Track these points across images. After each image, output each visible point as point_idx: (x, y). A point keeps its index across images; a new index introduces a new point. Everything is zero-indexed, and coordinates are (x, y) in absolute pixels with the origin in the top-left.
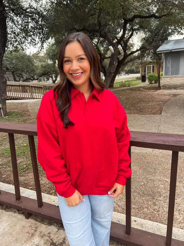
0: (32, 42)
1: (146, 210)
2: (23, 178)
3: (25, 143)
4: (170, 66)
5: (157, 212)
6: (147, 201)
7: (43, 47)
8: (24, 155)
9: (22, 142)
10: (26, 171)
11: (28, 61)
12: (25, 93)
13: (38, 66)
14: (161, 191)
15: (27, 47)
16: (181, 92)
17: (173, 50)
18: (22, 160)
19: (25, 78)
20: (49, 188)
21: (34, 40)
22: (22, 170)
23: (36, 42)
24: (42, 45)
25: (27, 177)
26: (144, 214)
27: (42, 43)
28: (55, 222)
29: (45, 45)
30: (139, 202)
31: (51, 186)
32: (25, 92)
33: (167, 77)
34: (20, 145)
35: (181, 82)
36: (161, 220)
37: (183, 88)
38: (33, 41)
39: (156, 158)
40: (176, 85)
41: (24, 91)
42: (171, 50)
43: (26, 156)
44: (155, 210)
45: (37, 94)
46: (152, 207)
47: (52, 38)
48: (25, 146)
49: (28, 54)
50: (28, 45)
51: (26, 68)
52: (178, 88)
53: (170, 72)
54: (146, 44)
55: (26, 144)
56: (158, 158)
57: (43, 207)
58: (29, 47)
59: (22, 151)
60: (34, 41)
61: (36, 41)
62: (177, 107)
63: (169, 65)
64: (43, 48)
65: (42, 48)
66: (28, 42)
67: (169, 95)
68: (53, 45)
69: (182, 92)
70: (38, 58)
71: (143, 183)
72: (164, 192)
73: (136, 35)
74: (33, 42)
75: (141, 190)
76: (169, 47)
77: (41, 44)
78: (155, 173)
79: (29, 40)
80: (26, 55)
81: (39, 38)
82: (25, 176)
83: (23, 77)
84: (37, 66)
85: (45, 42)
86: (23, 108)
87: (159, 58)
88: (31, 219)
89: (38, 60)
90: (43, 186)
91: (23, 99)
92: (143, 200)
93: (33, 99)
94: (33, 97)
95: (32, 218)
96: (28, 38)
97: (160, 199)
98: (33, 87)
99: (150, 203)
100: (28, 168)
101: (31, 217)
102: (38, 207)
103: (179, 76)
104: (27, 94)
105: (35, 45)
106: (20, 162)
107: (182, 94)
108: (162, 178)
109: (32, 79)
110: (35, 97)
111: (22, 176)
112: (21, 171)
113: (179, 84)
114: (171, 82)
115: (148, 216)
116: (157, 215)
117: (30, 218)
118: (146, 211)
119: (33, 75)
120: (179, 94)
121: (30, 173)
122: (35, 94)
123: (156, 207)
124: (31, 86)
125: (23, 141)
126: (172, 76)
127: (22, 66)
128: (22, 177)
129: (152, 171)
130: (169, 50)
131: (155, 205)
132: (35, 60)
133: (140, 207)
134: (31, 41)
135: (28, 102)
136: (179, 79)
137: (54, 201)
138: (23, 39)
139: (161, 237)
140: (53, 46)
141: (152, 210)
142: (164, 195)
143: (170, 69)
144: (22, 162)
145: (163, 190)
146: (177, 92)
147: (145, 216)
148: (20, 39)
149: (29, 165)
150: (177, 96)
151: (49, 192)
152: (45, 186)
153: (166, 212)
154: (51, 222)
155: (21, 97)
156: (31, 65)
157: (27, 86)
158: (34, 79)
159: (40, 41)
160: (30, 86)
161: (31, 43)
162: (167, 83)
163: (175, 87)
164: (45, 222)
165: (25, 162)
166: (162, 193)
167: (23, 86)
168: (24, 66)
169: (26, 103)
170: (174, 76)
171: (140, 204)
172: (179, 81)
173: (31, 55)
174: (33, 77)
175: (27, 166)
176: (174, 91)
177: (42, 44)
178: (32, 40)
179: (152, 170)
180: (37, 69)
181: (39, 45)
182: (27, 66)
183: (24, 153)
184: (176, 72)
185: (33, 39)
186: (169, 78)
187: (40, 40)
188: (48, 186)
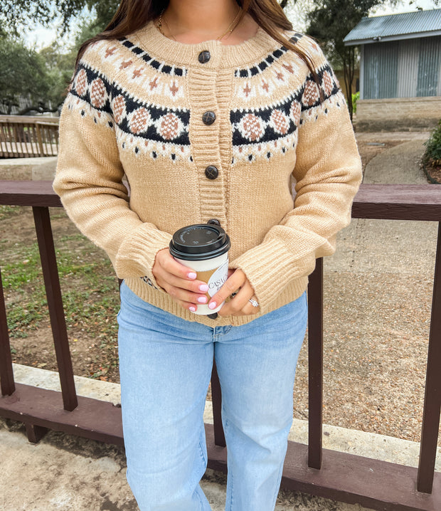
0: (39, 14)
1: (348, 405)
2: (21, 341)
3: (26, 259)
4: (376, 76)
5: (379, 410)
6: (350, 384)
7: (68, 26)
8: (23, 287)
9: (17, 256)
10: (28, 324)
11: (30, 64)
12: (23, 144)
13: (56, 78)
14: (382, 358)
15: (27, 28)
16: (403, 137)
17: (382, 38)
18: (18, 298)
19: (22, 107)
20: (91, 363)
21: (45, 10)
22: (17, 321)
23: (51, 15)
24: (64, 22)
25: (32, 339)
26: (344, 416)
27: (66, 16)
28: (111, 449)
29: (74, 22)
30: (330, 388)
31: (97, 359)
32: (23, 141)
33: (369, 103)
34: (13, 263)
35: (402, 113)
36: (391, 428)
37: (405, 128)
38: (41, 10)
39: (360, 281)
40: (391, 121)
41: (21, 138)
42: (378, 39)
43: (29, 288)
44: (370, 405)
45: (54, 146)
46: (363, 399)
47: (90, 9)
48: (25, 266)
49: (29, 49)
50: (30, 22)
51: (25, 80)
52: (394, 127)
53: (377, 91)
54: (320, 25)
55: (27, 261)
56: (366, 281)
57: (77, 409)
58: (33, 27)
59: (16, 277)
60: (45, 13)
61: (49, 11)
62: (397, 169)
63: (374, 75)
64: (67, 28)
65: (65, 31)
66: (30, 14)
67: (377, 143)
68: (92, 27)
69: (405, 137)
70: (56, 60)
71: (334, 343)
72: (389, 360)
73: (293, 4)
74: (41, 13)
75: (333, 360)
76: (373, 32)
77: (62, 20)
78: (362, 317)
79: (33, 10)
80: (25, 49)
81: (57, 5)
82: (26, 337)
83: (17, 105)
84: (54, 77)
85: (72, 15)
86: (19, 177)
87: (349, 60)
88: (45, 443)
89: (56, 63)
90: (76, 360)
91: (19, 157)
92: (338, 382)
93: (45, 156)
94: (45, 153)
95: (48, 441)
96: (28, 4)
97: (382, 377)
98: (45, 126)
99: (356, 389)
100: (33, 316)
101: (46, 437)
102: (65, 408)
103: (398, 100)
104: (29, 144)
105: (47, 21)
106: (13, 304)
107: (406, 141)
108: (381, 327)
109: (41, 109)
110: (50, 153)
111: (19, 337)
112: (15, 325)
113: (397, 119)
114: (379, 114)
115: (356, 422)
116: (380, 419)
117: (42, 442)
118: (348, 410)
119: (44, 100)
120: (399, 142)
121: (39, 330)
122: (49, 146)
123: (373, 399)
124: (40, 126)
125: (19, 253)
126: (380, 101)
127: (16, 77)
128: (19, 340)
129: (355, 313)
130: (372, 39)
131: (371, 393)
132: (47, 64)
133: (334, 400)
134: (38, 11)
135: (32, 164)
136: (397, 107)
137: (107, 395)
138: (18, 7)
139: (402, 470)
140: (93, 30)
141: (364, 406)
142: (390, 368)
143: (376, 84)
144: (18, 303)
145: (385, 356)
146: (395, 137)
147: (349, 422)
148: (10, 7)
149: (36, 308)
150: (394, 146)
151: (92, 373)
152: (80, 360)
153: (399, 410)
154: (101, 448)
155: (14, 153)
156: (37, 75)
157: (29, 125)
158: (46, 110)
159: (61, 12)
160: (37, 126)
161: (36, 16)
162: (369, 117)
163: (389, 126)
164: (84, 450)
165: (26, 302)
166: (385, 363)
167: (20, 126)
168: (20, 78)
169: (25, 166)
170: (386, 100)
171: (331, 392)
172: (398, 112)
173: (38, 51)
174: (42, 105)
175: (31, 312)
176: (386, 136)
177: (65, 19)
178: (40, 8)
179: (354, 310)
180: (53, 85)
181: (59, 20)
182: (28, 78)
183: (24, 281)
184: (390, 91)
185: (42, 7)
186: (373, 106)
187: (60, 8)
188: (89, 359)
